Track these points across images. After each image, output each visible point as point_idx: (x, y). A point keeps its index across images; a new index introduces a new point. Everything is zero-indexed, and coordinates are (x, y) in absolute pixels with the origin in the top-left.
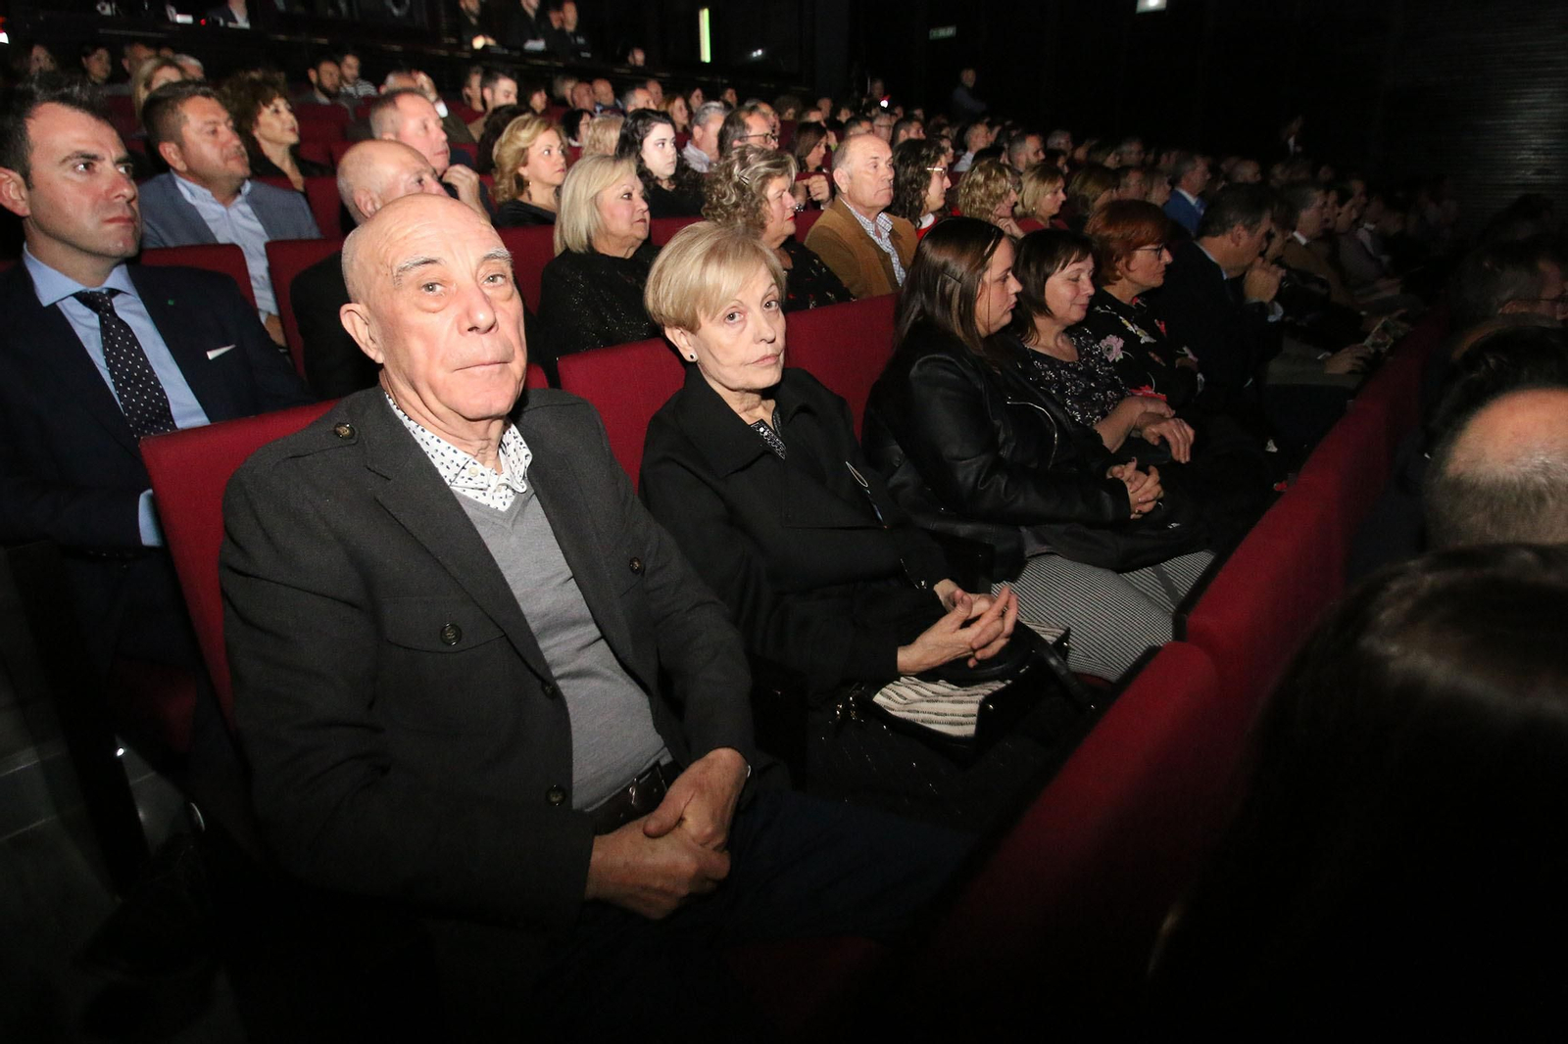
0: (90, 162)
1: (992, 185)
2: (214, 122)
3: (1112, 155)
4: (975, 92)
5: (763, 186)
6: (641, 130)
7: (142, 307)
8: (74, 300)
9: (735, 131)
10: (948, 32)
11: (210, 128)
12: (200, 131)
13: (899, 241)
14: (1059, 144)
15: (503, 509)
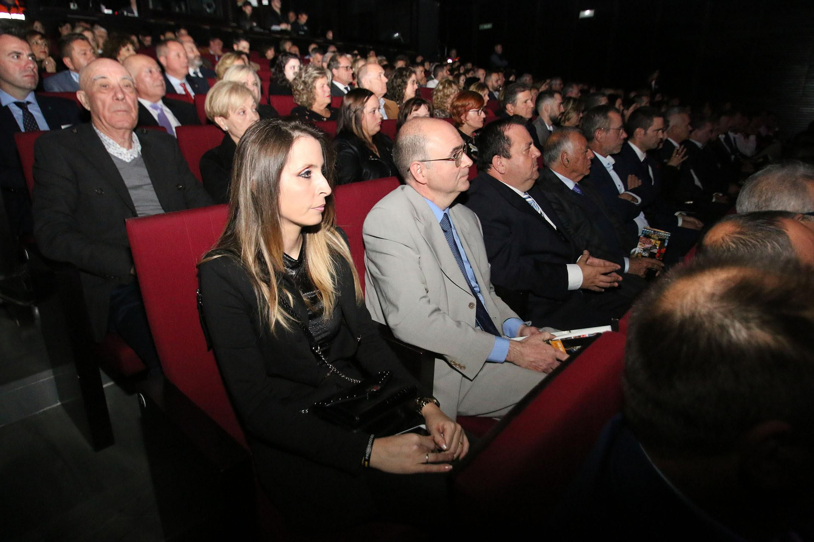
0: (18, 55)
1: (446, 91)
2: (85, 50)
3: (544, 85)
4: (501, 57)
5: (313, 82)
6: (284, 62)
7: (39, 109)
8: (14, 105)
9: (334, 64)
10: (488, 26)
11: (83, 52)
12: (79, 53)
13: (389, 111)
14: (526, 80)
15: (128, 161)
